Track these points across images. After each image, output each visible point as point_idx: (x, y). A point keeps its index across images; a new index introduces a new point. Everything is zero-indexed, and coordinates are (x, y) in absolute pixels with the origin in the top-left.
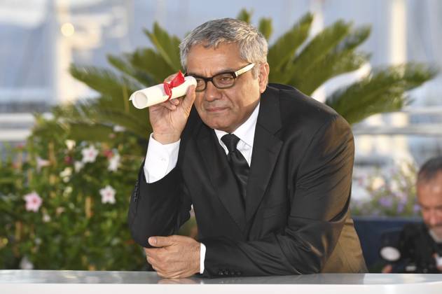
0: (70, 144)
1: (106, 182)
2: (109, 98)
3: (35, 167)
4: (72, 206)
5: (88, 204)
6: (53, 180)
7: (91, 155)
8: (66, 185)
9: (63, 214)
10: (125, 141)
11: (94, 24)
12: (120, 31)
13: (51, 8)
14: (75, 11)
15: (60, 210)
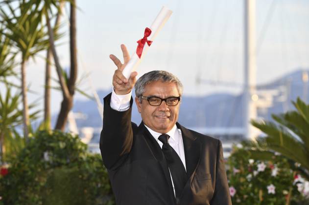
0: (251, 161)
1: (270, 182)
2: (272, 137)
3: (233, 172)
4: (252, 194)
5: (261, 193)
6: (242, 180)
7: (262, 167)
8: (249, 182)
9: (247, 198)
10: (281, 161)
11: (269, 95)
12: (283, 99)
13: (246, 86)
14: (259, 88)
15: (246, 196)
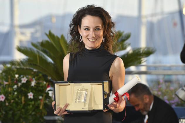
0: (17, 76)
1: (30, 90)
2: (32, 59)
3: (3, 84)
4: (17, 99)
5: (23, 98)
6: (10, 90)
7: (24, 80)
8: (15, 91)
10: (37, 75)
11: (28, 32)
12: (38, 35)
15: (12, 101)
